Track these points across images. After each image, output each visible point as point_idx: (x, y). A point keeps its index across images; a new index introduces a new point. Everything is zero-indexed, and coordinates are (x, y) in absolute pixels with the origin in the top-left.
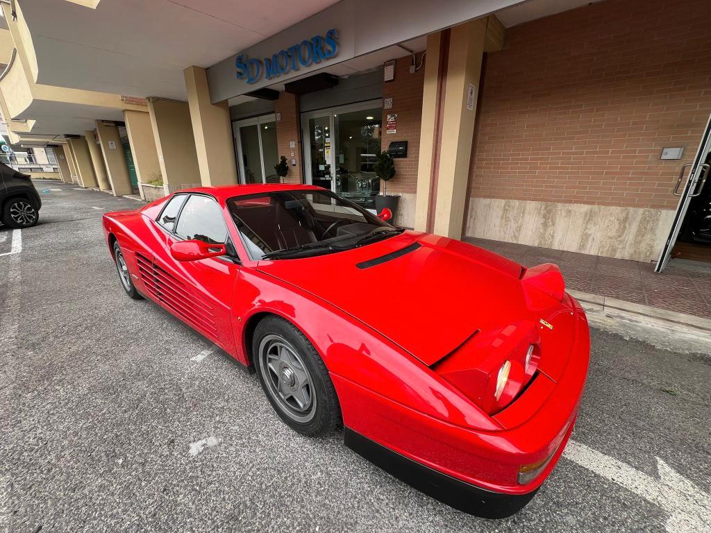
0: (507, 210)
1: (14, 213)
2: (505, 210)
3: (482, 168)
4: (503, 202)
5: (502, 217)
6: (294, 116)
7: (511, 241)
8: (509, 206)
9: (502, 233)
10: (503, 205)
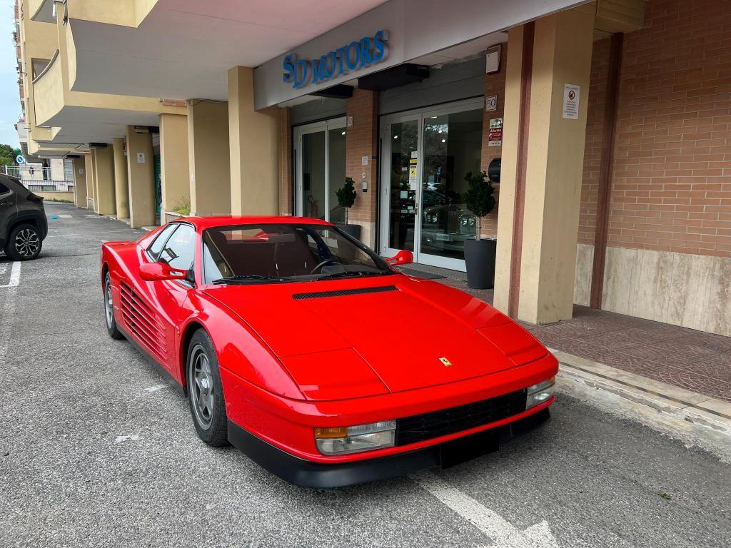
0: (662, 268)
1: (19, 242)
2: (660, 269)
3: (621, 200)
4: (655, 255)
5: (655, 280)
6: (370, 120)
7: (671, 322)
8: (665, 262)
9: (657, 308)
10: (656, 260)
